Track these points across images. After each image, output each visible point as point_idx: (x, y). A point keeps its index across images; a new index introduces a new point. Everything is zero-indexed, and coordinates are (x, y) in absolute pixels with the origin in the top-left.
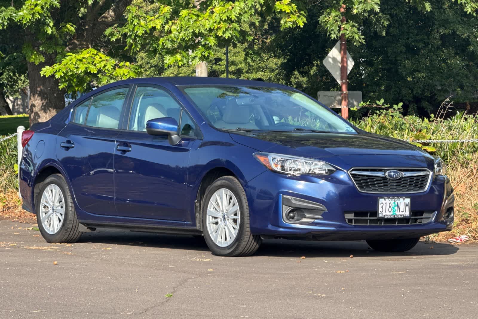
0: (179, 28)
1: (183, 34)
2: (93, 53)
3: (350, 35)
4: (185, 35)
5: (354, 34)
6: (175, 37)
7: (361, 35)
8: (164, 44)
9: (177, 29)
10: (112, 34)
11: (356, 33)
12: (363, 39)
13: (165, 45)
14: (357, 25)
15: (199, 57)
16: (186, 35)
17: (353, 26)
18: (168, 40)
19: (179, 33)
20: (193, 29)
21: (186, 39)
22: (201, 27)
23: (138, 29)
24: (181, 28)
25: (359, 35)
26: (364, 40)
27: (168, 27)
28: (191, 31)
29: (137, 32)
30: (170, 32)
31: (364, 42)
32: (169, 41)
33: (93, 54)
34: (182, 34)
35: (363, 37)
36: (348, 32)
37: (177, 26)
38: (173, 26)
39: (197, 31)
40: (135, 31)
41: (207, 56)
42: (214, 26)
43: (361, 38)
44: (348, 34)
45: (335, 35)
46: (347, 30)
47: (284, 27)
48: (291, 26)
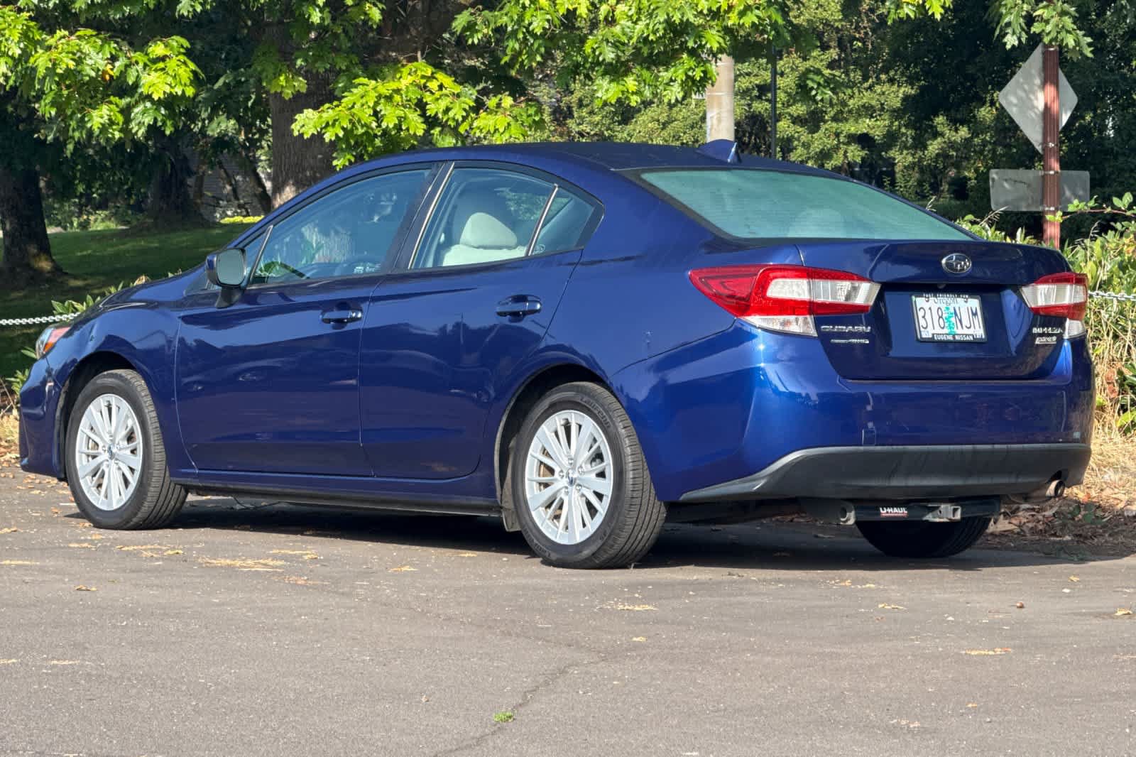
0: (633, 10)
1: (643, 27)
2: (423, 73)
3: (1055, 35)
4: (648, 29)
5: (1064, 32)
6: (624, 34)
7: (1084, 35)
8: (597, 53)
9: (630, 13)
10: (471, 27)
11: (1068, 32)
12: (1089, 45)
13: (600, 54)
14: (1073, 9)
15: (680, 82)
16: (651, 27)
17: (1063, 13)
18: (608, 41)
19: (635, 23)
20: (668, 15)
21: (652, 37)
22: (687, 8)
23: (533, 16)
24: (639, 10)
25: (1075, 35)
26: (1091, 49)
27: (609, 7)
28: (662, 18)
29: (530, 24)
30: (611, 21)
31: (1091, 52)
32: (610, 44)
33: (423, 77)
34: (641, 26)
35: (1089, 40)
36: (1048, 28)
37: (631, 6)
38: (619, 6)
39: (677, 18)
40: (527, 22)
41: (698, 79)
42: (719, 4)
43: (1083, 43)
44: (1050, 32)
45: (1015, 37)
46: (1047, 22)
47: (896, 17)
48: (912, 16)
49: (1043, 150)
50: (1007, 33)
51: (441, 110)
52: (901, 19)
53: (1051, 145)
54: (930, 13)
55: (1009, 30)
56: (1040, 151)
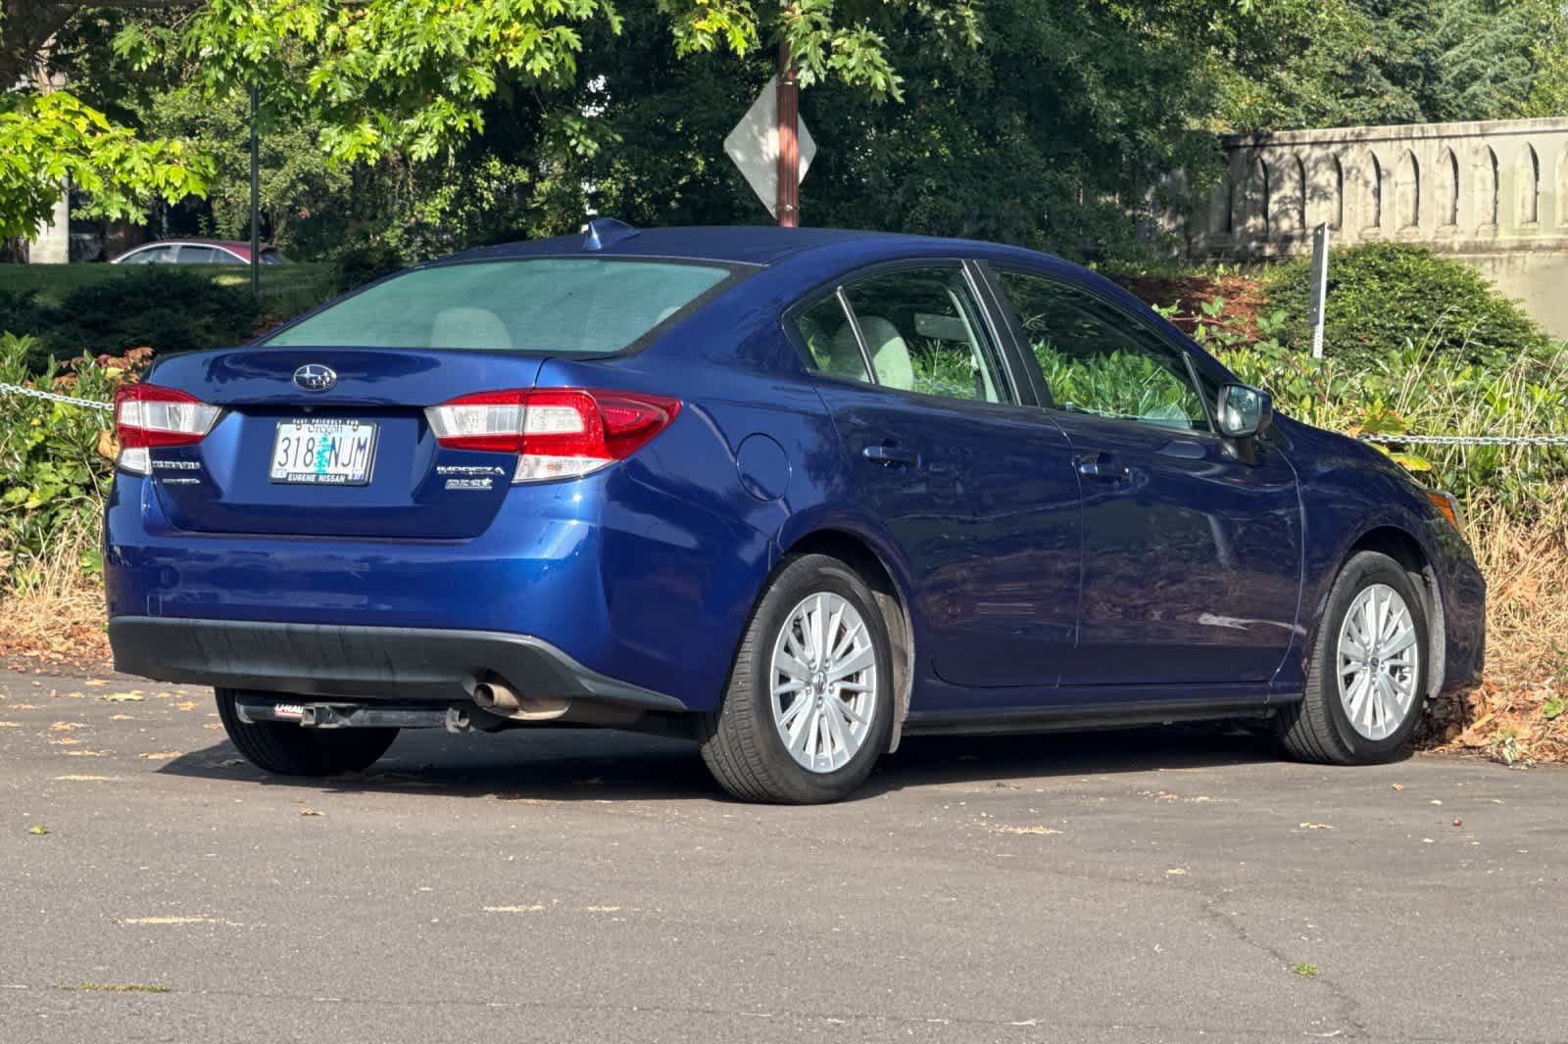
0: (371, 35)
1: (388, 57)
2: (69, 107)
3: (859, 71)
4: (395, 60)
5: (872, 68)
6: (359, 66)
7: (894, 74)
8: (329, 90)
9: (367, 39)
10: (137, 52)
11: (877, 68)
12: (899, 86)
13: (333, 90)
14: (881, 39)
15: (436, 133)
16: (400, 58)
17: (871, 43)
18: (343, 74)
19: (376, 52)
20: (429, 44)
21: (400, 72)
22: (453, 35)
23: (247, 37)
24: (381, 37)
25: (885, 73)
26: (901, 92)
27: (338, 30)
28: (421, 47)
29: (243, 49)
30: (340, 48)
31: (902, 96)
32: (345, 78)
33: (67, 112)
34: (385, 57)
35: (899, 79)
36: (852, 63)
37: (367, 29)
38: (352, 28)
39: (441, 48)
40: (239, 45)
41: (462, 130)
42: (487, 33)
43: (893, 84)
44: (853, 68)
45: (811, 74)
46: (849, 55)
47: (688, 49)
48: (708, 47)
49: (777, 213)
50: (800, 68)
51: (113, 159)
52: (694, 52)
53: (789, 207)
54: (732, 47)
55: (804, 64)
56: (774, 216)
